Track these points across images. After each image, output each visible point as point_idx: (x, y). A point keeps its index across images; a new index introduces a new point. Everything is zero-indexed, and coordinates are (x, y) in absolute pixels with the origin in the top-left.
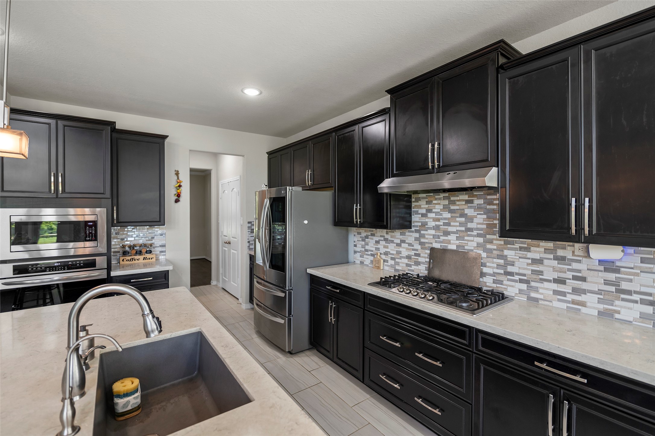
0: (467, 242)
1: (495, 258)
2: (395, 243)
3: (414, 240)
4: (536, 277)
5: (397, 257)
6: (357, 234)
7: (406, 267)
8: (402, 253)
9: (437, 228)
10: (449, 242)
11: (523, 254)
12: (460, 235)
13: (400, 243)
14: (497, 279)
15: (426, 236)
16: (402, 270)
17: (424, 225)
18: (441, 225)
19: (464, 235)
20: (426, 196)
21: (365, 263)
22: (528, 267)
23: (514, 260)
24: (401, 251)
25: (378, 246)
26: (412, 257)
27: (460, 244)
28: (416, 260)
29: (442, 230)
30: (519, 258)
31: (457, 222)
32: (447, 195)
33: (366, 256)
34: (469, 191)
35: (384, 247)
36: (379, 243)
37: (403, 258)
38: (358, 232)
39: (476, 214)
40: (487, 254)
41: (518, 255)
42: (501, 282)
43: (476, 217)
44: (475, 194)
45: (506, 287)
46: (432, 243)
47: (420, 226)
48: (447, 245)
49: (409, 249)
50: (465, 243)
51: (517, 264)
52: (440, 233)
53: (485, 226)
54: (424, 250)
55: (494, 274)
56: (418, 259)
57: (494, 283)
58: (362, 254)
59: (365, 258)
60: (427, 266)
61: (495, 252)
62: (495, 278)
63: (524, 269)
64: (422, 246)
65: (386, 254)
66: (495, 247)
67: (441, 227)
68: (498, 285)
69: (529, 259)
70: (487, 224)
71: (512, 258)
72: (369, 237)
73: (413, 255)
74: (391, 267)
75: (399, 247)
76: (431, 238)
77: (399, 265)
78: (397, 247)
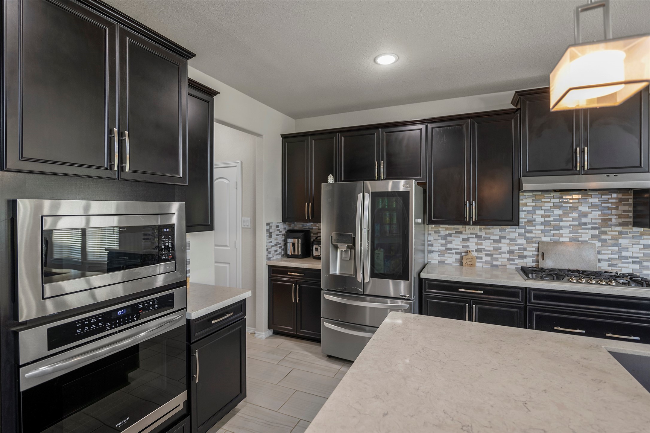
0: (581, 235)
1: (610, 246)
2: (492, 240)
3: (518, 235)
4: (647, 258)
5: (494, 253)
6: (434, 233)
7: (508, 262)
8: (502, 248)
9: (545, 224)
10: (561, 235)
11: (636, 241)
12: (574, 229)
13: (498, 239)
14: (612, 263)
15: (534, 232)
16: (502, 264)
17: (530, 222)
18: (552, 221)
19: (577, 228)
20: (533, 194)
21: (446, 262)
22: (640, 251)
23: (628, 247)
24: (500, 247)
25: (467, 243)
26: (516, 251)
27: (573, 236)
28: (521, 254)
29: (553, 225)
30: (633, 244)
31: (570, 217)
32: (558, 193)
33: (448, 255)
34: (583, 191)
35: (475, 245)
36: (469, 241)
37: (503, 253)
38: (434, 231)
39: (591, 211)
40: (602, 244)
41: (631, 242)
42: (616, 266)
43: (591, 214)
44: (589, 193)
45: (621, 269)
46: (540, 238)
47: (525, 222)
48: (559, 238)
49: (512, 244)
50: (579, 236)
51: (630, 249)
52: (550, 228)
53: (600, 221)
54: (531, 245)
55: (609, 260)
56: (523, 253)
57: (608, 266)
58: (441, 253)
59: (447, 257)
60: (534, 258)
61: (610, 241)
62: (610, 263)
63: (637, 253)
64: (528, 241)
65: (479, 251)
66: (610, 237)
67: (551, 222)
68: (612, 268)
69: (641, 245)
70: (602, 219)
71: (626, 245)
72: (453, 235)
73: (517, 250)
74: (486, 263)
75: (497, 243)
76: (540, 233)
77: (498, 260)
78: (495, 243)
